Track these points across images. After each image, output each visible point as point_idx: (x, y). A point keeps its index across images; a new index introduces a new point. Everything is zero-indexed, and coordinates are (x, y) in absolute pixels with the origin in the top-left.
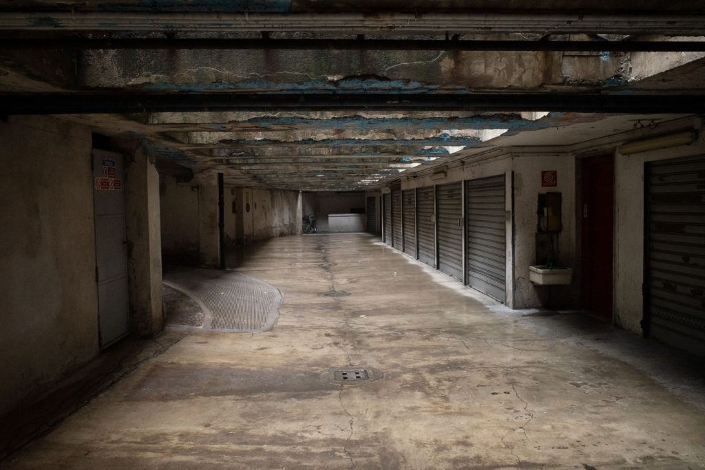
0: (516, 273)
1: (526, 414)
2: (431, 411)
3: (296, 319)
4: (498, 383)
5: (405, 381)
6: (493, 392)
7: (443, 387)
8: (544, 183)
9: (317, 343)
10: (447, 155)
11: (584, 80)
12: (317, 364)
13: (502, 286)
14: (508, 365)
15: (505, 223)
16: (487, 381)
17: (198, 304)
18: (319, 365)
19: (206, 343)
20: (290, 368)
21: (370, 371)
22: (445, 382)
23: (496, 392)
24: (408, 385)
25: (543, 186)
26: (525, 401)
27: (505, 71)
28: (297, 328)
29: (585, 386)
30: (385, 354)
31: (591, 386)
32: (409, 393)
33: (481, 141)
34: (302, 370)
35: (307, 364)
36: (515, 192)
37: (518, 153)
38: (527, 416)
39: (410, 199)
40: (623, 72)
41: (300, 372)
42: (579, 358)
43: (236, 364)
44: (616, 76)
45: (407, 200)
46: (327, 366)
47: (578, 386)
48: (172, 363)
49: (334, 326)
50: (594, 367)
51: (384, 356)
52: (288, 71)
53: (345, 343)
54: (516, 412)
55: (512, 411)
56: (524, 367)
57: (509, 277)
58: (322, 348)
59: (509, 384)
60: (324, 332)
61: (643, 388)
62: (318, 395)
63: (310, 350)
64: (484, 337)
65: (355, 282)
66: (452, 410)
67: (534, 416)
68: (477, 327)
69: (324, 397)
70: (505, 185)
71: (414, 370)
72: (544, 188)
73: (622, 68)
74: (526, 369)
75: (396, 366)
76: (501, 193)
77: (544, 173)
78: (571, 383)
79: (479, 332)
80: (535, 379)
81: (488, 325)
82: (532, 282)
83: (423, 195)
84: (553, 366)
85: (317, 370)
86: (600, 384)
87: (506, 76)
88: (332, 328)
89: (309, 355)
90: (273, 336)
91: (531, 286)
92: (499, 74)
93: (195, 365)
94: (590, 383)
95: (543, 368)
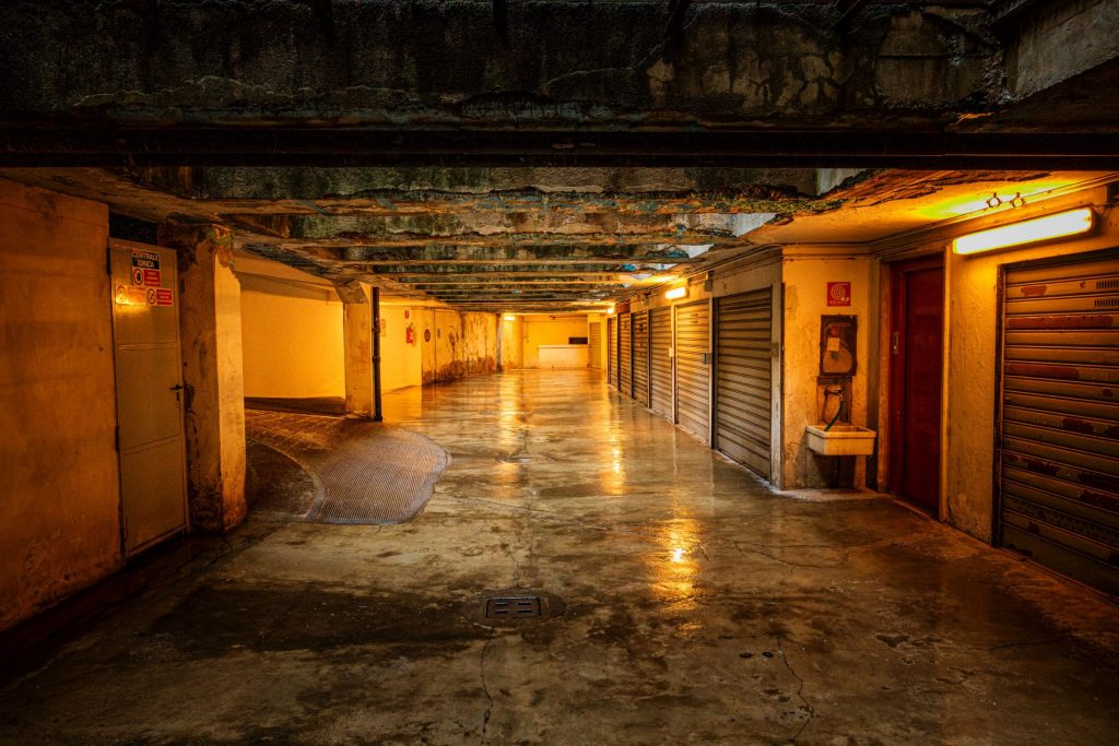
0: (786, 435)
1: (801, 708)
2: (630, 693)
3: (455, 502)
4: (753, 631)
5: (598, 621)
6: (742, 652)
7: (659, 638)
8: (831, 301)
9: (474, 545)
10: (686, 260)
11: (915, 102)
12: (464, 583)
13: (766, 454)
14: (771, 595)
15: (770, 360)
16: (734, 627)
17: (309, 477)
18: (465, 587)
19: (303, 542)
20: (419, 592)
21: (546, 600)
22: (664, 626)
23: (749, 652)
24: (602, 632)
25: (829, 305)
26: (799, 675)
27: (767, 85)
28: (453, 516)
29: (904, 643)
30: (576, 567)
31: (914, 643)
32: (600, 648)
33: (734, 237)
34: (437, 595)
35: (449, 583)
36: (786, 313)
37: (792, 255)
38: (803, 712)
39: (641, 325)
40: (990, 86)
41: (432, 599)
42: (889, 585)
43: (335, 584)
44: (973, 95)
45: (638, 326)
46: (480, 587)
47: (892, 643)
48: (232, 581)
49: (509, 514)
50: (917, 603)
51: (574, 571)
52: (367, 84)
53: (518, 544)
54: (783, 700)
55: (776, 697)
56: (797, 599)
57: (776, 441)
58: (480, 553)
59: (771, 634)
60: (491, 524)
61: (1009, 651)
62: (445, 649)
63: (460, 557)
64: (735, 538)
65: (558, 441)
66: (668, 692)
67: (817, 712)
68: (724, 520)
69: (455, 655)
70: (770, 304)
71: (618, 599)
72: (831, 308)
73: (987, 80)
74: (803, 604)
75: (588, 591)
76: (765, 315)
77: (830, 285)
78: (879, 638)
79: (728, 529)
80: (816, 625)
81: (742, 516)
82: (811, 450)
83: (657, 319)
84: (845, 599)
85: (462, 595)
86: (929, 640)
87: (770, 95)
88: (505, 517)
89: (455, 566)
90: (410, 532)
91: (809, 457)
92: (756, 93)
93: (267, 585)
94: (912, 639)
95: (830, 602)
